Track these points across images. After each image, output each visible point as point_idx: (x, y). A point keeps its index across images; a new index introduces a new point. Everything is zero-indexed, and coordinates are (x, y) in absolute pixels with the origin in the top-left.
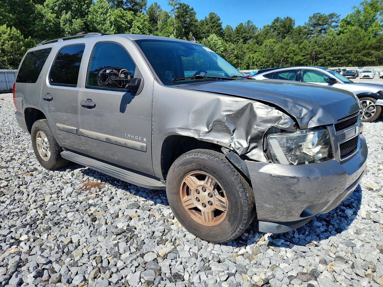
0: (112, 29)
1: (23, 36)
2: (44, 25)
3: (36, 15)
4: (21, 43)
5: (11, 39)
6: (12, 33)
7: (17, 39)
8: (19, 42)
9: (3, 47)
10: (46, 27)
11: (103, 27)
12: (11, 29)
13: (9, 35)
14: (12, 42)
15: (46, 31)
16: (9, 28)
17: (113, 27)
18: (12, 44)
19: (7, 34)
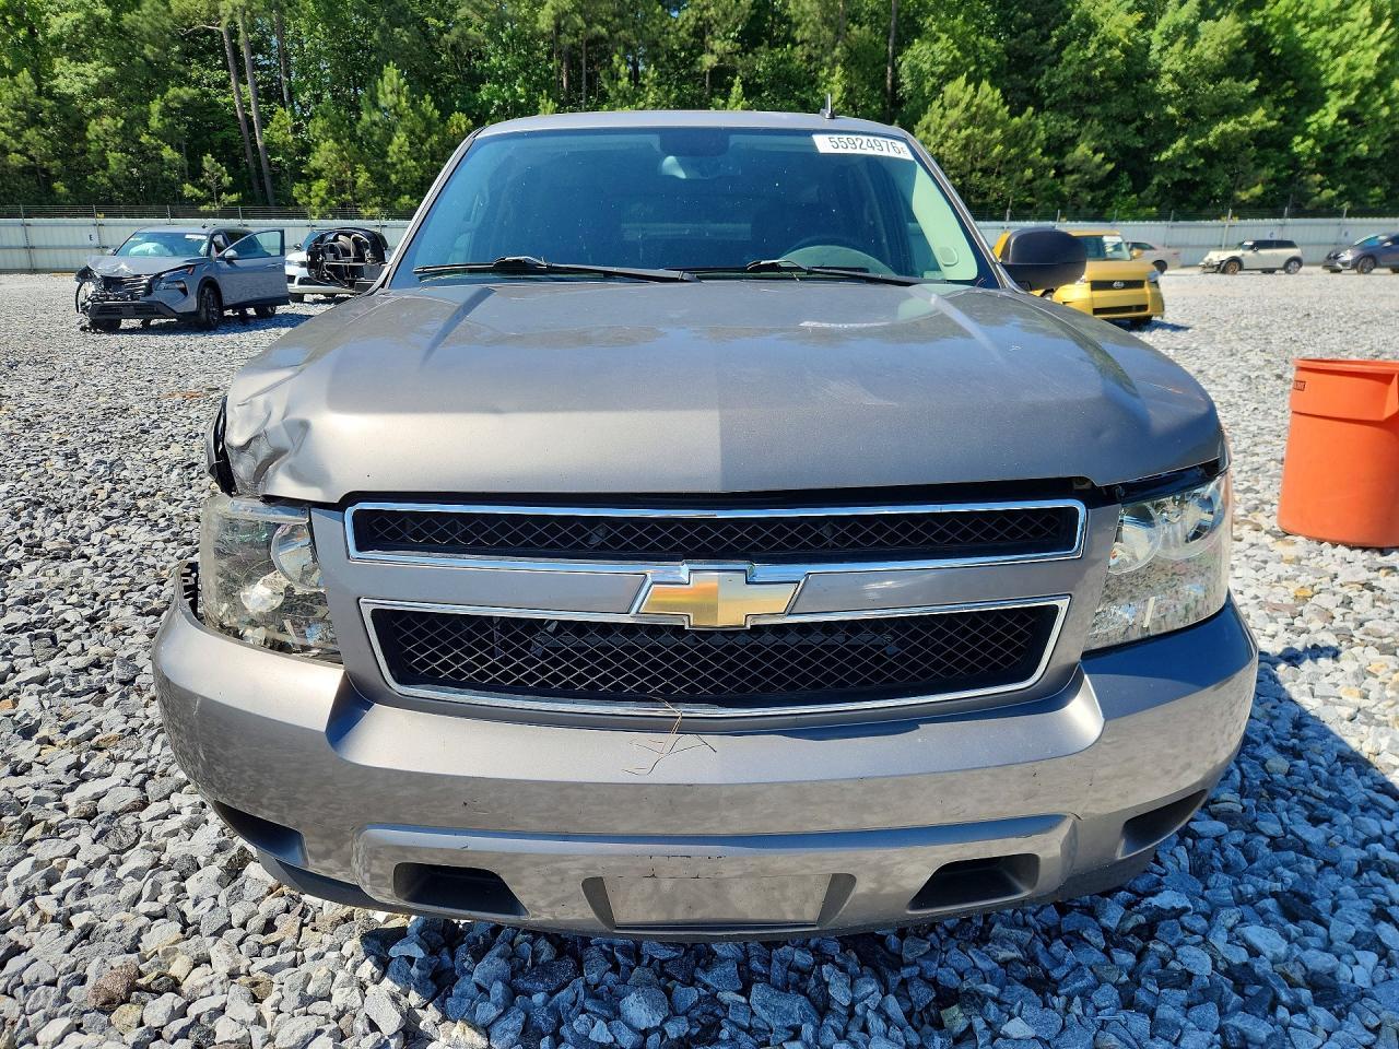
0: (1374, 39)
1: (1007, 108)
2: (1090, 59)
3: (1071, 28)
4: (998, 132)
5: (971, 120)
6: (977, 101)
7: (987, 121)
8: (989, 130)
9: (941, 150)
10: (1095, 67)
11: (1331, 36)
12: (976, 88)
13: (967, 108)
14: (969, 131)
15: (1088, 80)
16: (971, 87)
17: (1382, 30)
18: (968, 138)
19: (963, 105)
